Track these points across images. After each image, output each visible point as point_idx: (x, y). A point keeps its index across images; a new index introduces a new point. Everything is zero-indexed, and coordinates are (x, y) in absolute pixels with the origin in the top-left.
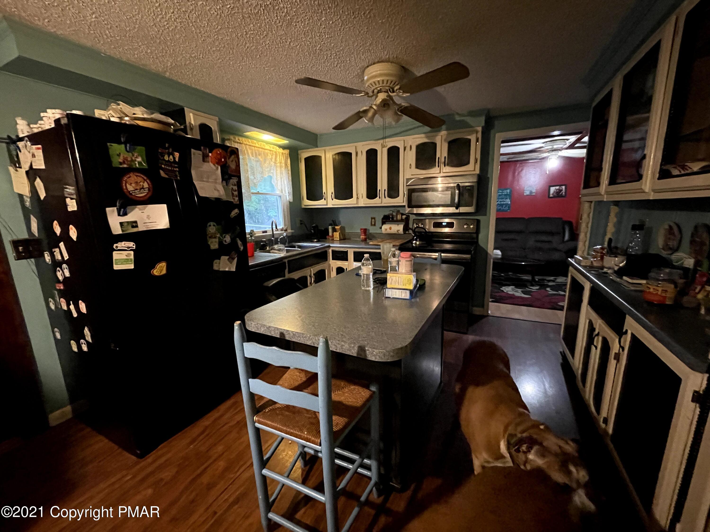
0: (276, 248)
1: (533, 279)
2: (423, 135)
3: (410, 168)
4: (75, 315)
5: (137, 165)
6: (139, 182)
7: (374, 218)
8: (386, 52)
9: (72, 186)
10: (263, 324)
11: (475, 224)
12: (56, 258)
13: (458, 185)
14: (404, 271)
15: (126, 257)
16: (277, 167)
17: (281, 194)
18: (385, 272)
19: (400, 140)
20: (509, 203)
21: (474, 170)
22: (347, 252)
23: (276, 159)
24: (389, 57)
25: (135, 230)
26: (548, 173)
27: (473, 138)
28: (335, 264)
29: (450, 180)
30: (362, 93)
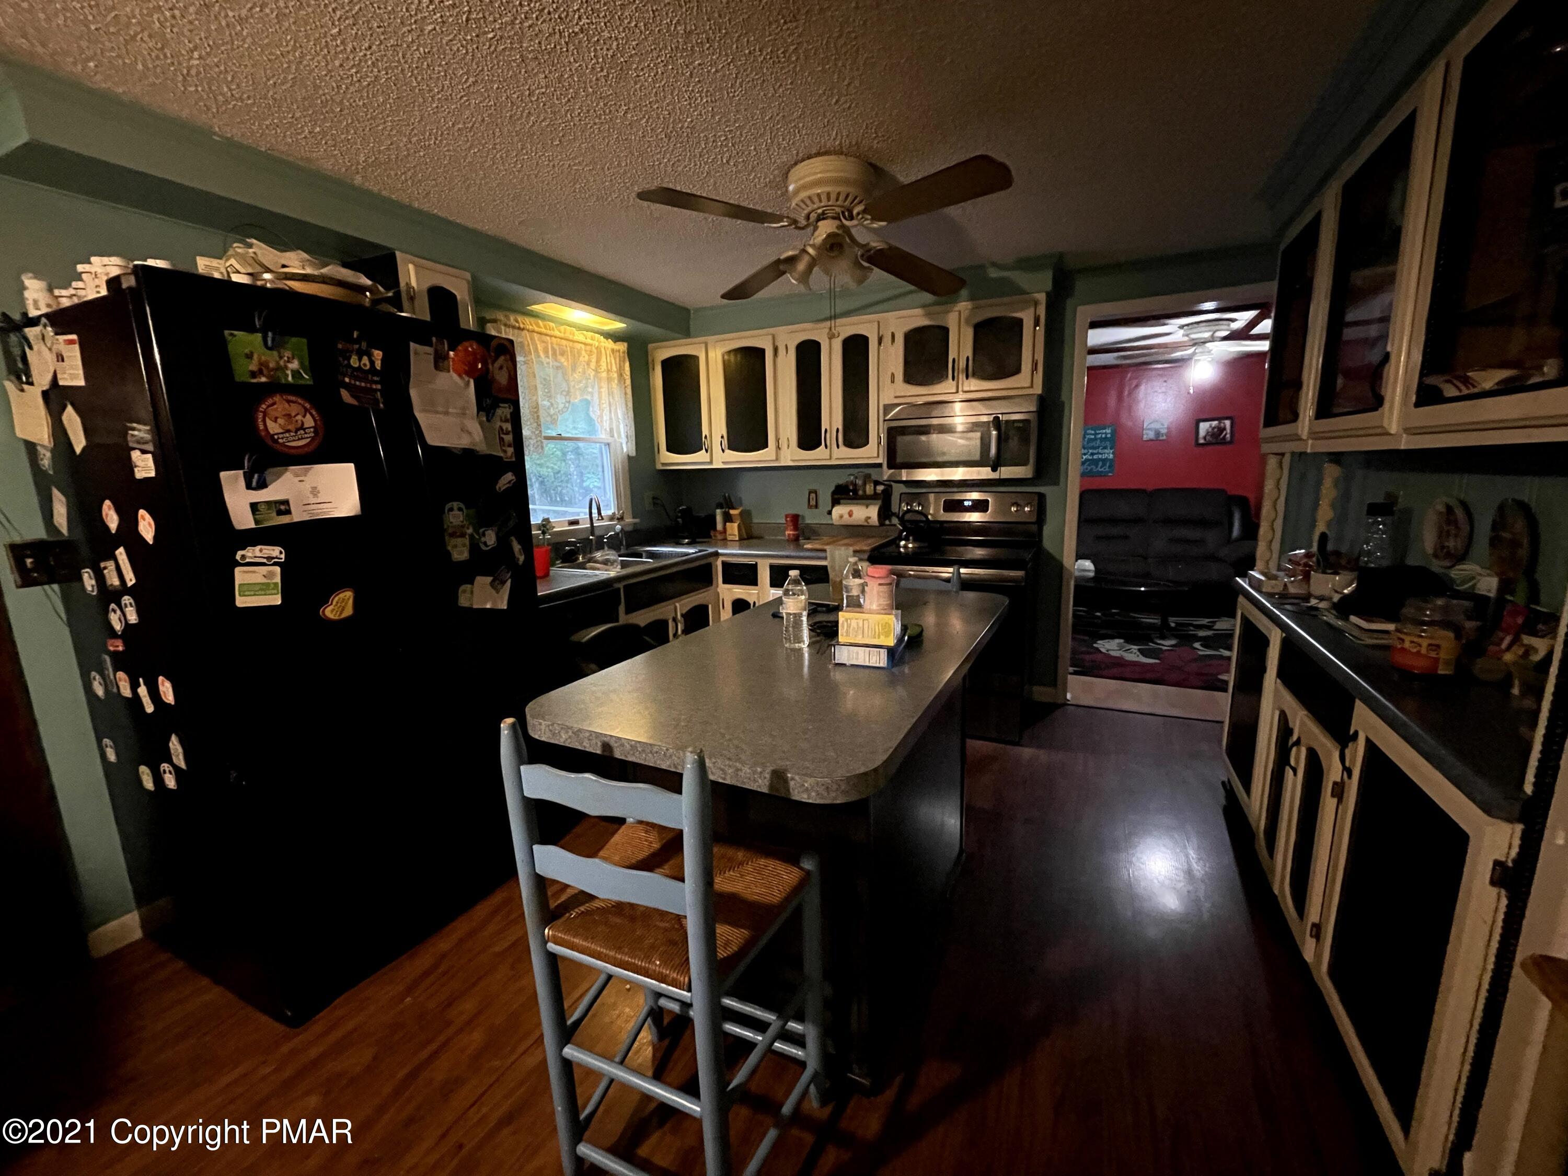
0: (600, 559)
1: (1165, 623)
2: (919, 311)
3: (893, 382)
4: (150, 708)
5: (290, 378)
6: (293, 414)
7: (816, 492)
8: (834, 133)
9: (145, 424)
10: (567, 724)
11: (1035, 502)
12: (109, 582)
13: (997, 418)
14: (874, 607)
15: (265, 581)
16: (600, 379)
17: (610, 440)
18: (838, 608)
19: (870, 322)
20: (1111, 456)
21: (1032, 386)
22: (756, 564)
23: (598, 361)
24: (841, 144)
25: (285, 520)
26: (1191, 391)
27: (1027, 317)
28: (730, 592)
29: (980, 408)
30: (783, 221)
